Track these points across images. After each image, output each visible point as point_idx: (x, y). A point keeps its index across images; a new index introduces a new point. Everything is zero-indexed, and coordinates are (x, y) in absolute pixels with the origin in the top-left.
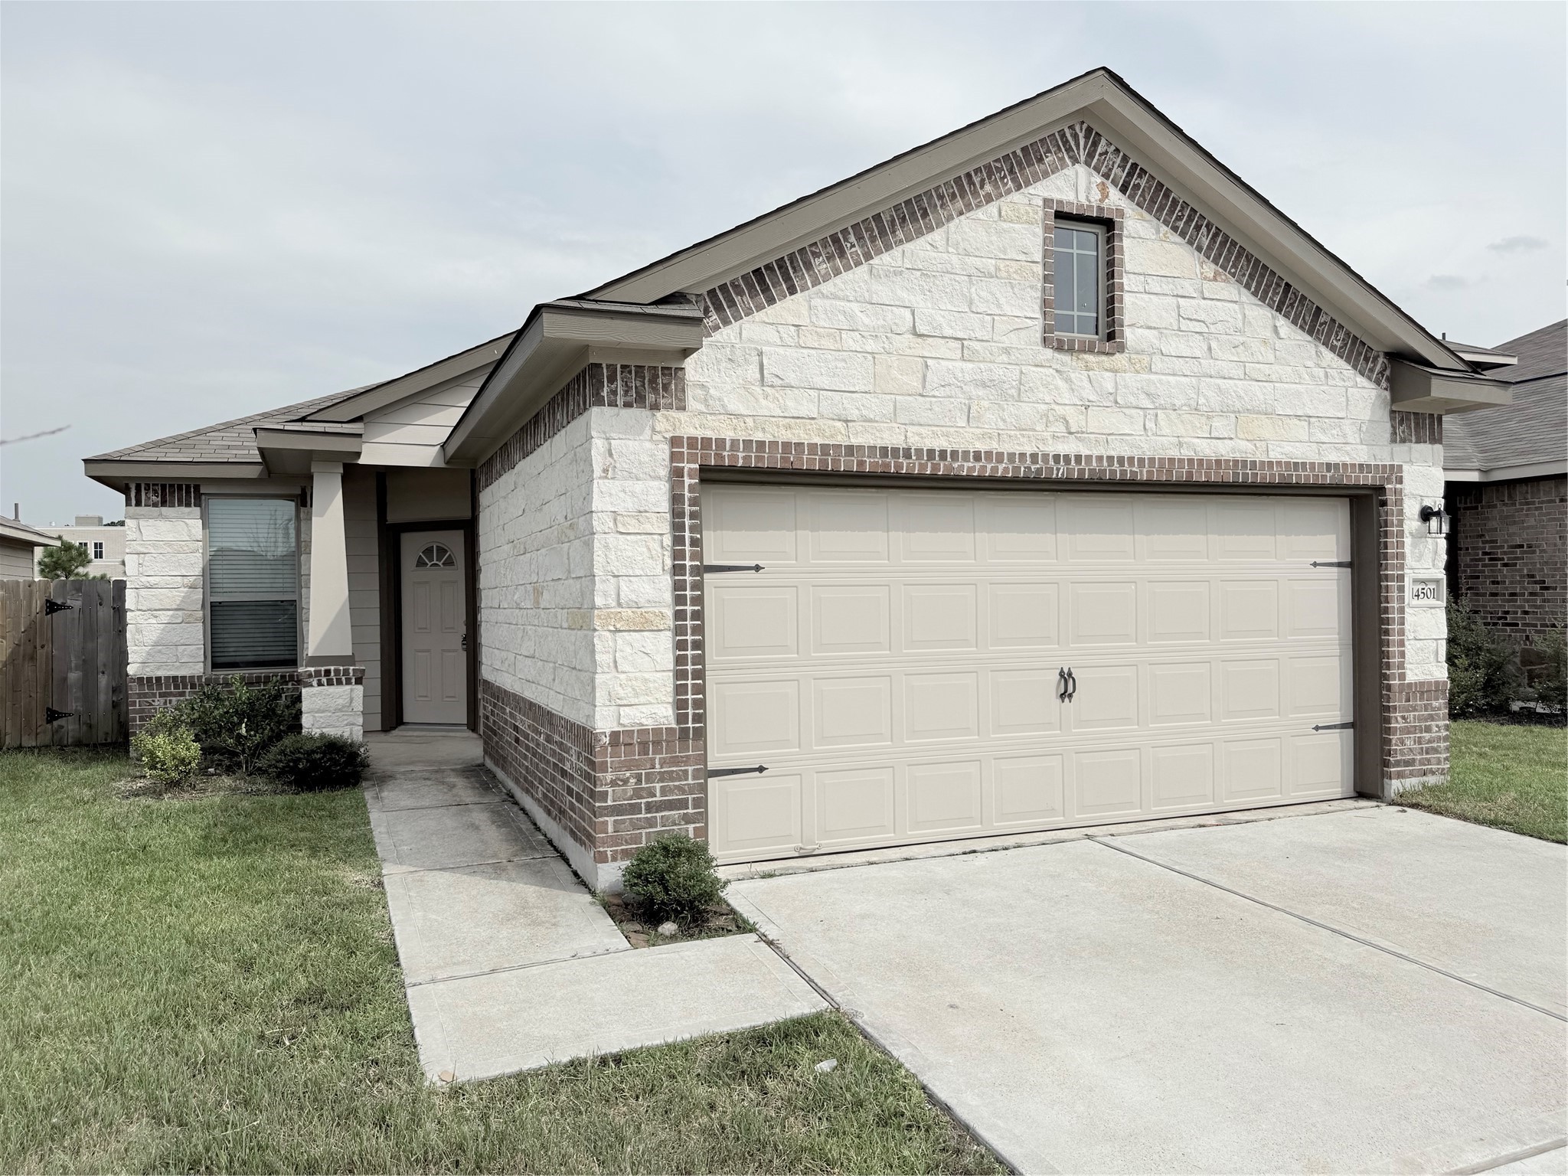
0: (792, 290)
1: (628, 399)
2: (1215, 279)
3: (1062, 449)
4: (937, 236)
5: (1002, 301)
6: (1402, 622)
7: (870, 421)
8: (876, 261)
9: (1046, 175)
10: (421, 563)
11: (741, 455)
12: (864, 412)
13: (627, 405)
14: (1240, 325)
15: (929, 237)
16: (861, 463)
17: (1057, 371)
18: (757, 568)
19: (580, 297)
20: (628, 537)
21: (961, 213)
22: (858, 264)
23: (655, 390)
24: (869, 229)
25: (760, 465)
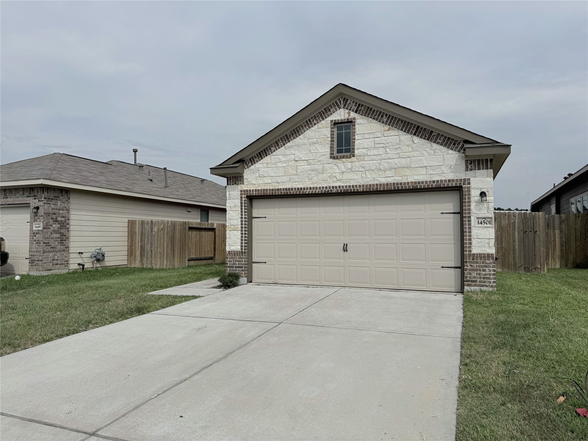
0: (267, 155)
1: (233, 183)
2: (389, 130)
3: (335, 185)
4: (302, 136)
5: (319, 149)
7: (284, 182)
8: (286, 145)
9: (331, 114)
11: (254, 193)
12: (282, 181)
13: (233, 184)
14: (398, 142)
15: (299, 137)
16: (281, 192)
17: (335, 164)
18: (265, 217)
19: (220, 165)
20: (233, 211)
21: (308, 129)
22: (282, 147)
23: (238, 181)
24: (284, 138)
25: (258, 195)
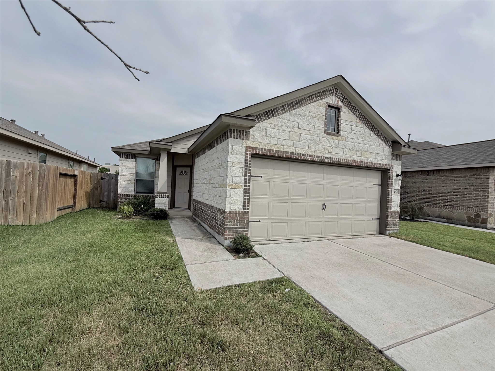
0: (274, 116)
1: (237, 137)
2: (359, 123)
3: (328, 156)
4: (304, 108)
5: (317, 123)
6: (391, 198)
7: (288, 146)
8: (291, 112)
9: (327, 97)
10: (180, 174)
11: (260, 151)
12: (287, 144)
13: (237, 138)
14: (363, 133)
15: (302, 108)
16: (286, 155)
17: (327, 139)
18: (261, 177)
19: (230, 114)
20: (235, 168)
21: (309, 104)
22: (287, 112)
23: (243, 135)
24: (290, 105)
25: (264, 154)
